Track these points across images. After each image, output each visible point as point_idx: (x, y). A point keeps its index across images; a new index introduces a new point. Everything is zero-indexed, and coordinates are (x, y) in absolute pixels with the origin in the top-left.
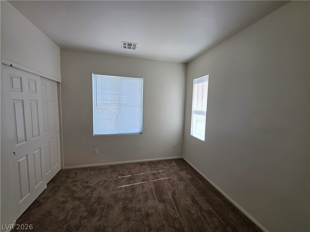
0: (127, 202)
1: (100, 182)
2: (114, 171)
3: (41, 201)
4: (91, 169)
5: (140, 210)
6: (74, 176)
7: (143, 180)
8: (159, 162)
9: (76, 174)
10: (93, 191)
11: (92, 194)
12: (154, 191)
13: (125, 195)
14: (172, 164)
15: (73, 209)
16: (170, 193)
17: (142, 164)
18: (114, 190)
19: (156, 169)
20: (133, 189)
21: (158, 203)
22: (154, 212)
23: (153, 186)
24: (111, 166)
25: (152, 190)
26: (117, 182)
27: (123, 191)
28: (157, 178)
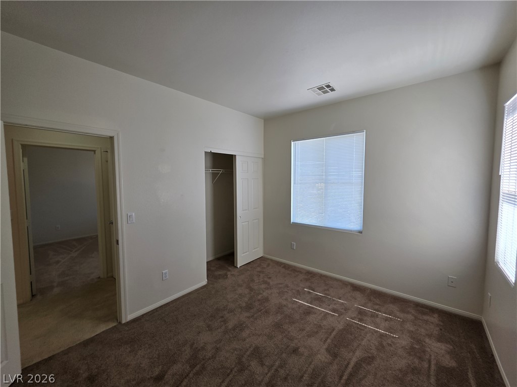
0: (287, 321)
1: (282, 284)
2: (307, 280)
3: (229, 276)
4: (286, 267)
5: (291, 339)
6: (265, 266)
7: (334, 311)
8: (396, 300)
9: (269, 265)
10: (268, 289)
11: (263, 291)
12: (334, 333)
13: (292, 312)
14: (425, 317)
15: (240, 295)
16: (359, 354)
17: (356, 288)
18: (286, 299)
19: (377, 307)
20: (308, 312)
21: (323, 351)
22: (305, 354)
23: (340, 326)
24: (309, 273)
25: (334, 330)
26: (299, 294)
27: (294, 306)
28: (360, 320)
